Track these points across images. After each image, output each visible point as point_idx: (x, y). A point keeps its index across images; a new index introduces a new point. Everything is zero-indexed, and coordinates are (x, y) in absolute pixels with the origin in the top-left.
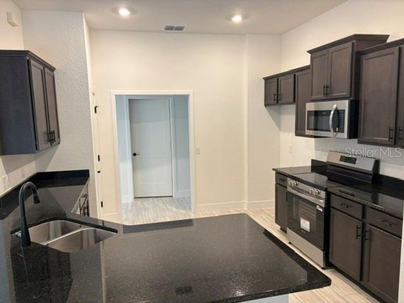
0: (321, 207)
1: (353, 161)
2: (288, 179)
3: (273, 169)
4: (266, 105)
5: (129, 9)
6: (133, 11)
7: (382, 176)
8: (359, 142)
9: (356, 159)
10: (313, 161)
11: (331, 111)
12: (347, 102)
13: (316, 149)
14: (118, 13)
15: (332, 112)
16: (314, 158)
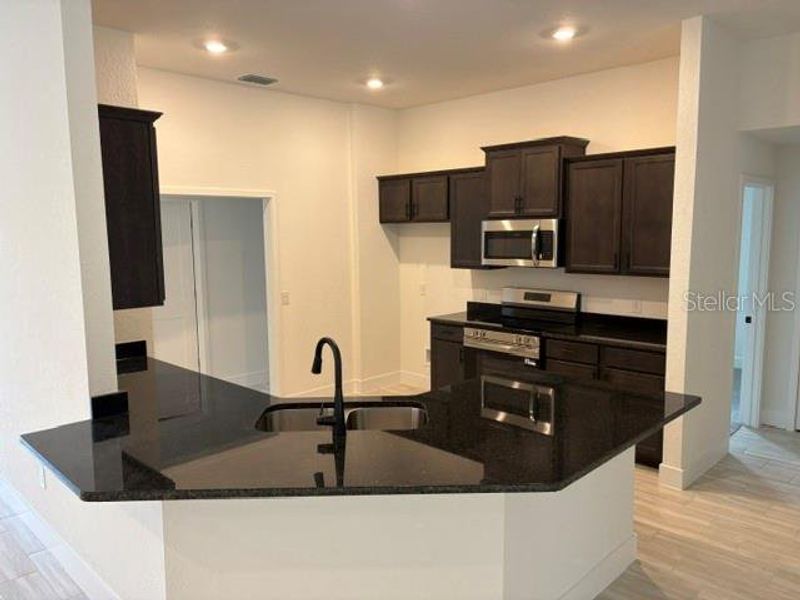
0: (531, 359)
1: (547, 298)
2: (466, 330)
3: (429, 319)
4: (382, 221)
5: (225, 42)
6: (231, 45)
7: (586, 314)
8: (568, 271)
9: (549, 296)
10: (469, 304)
11: (531, 232)
12: (554, 222)
13: (475, 286)
14: (205, 48)
15: (534, 235)
16: (471, 300)
